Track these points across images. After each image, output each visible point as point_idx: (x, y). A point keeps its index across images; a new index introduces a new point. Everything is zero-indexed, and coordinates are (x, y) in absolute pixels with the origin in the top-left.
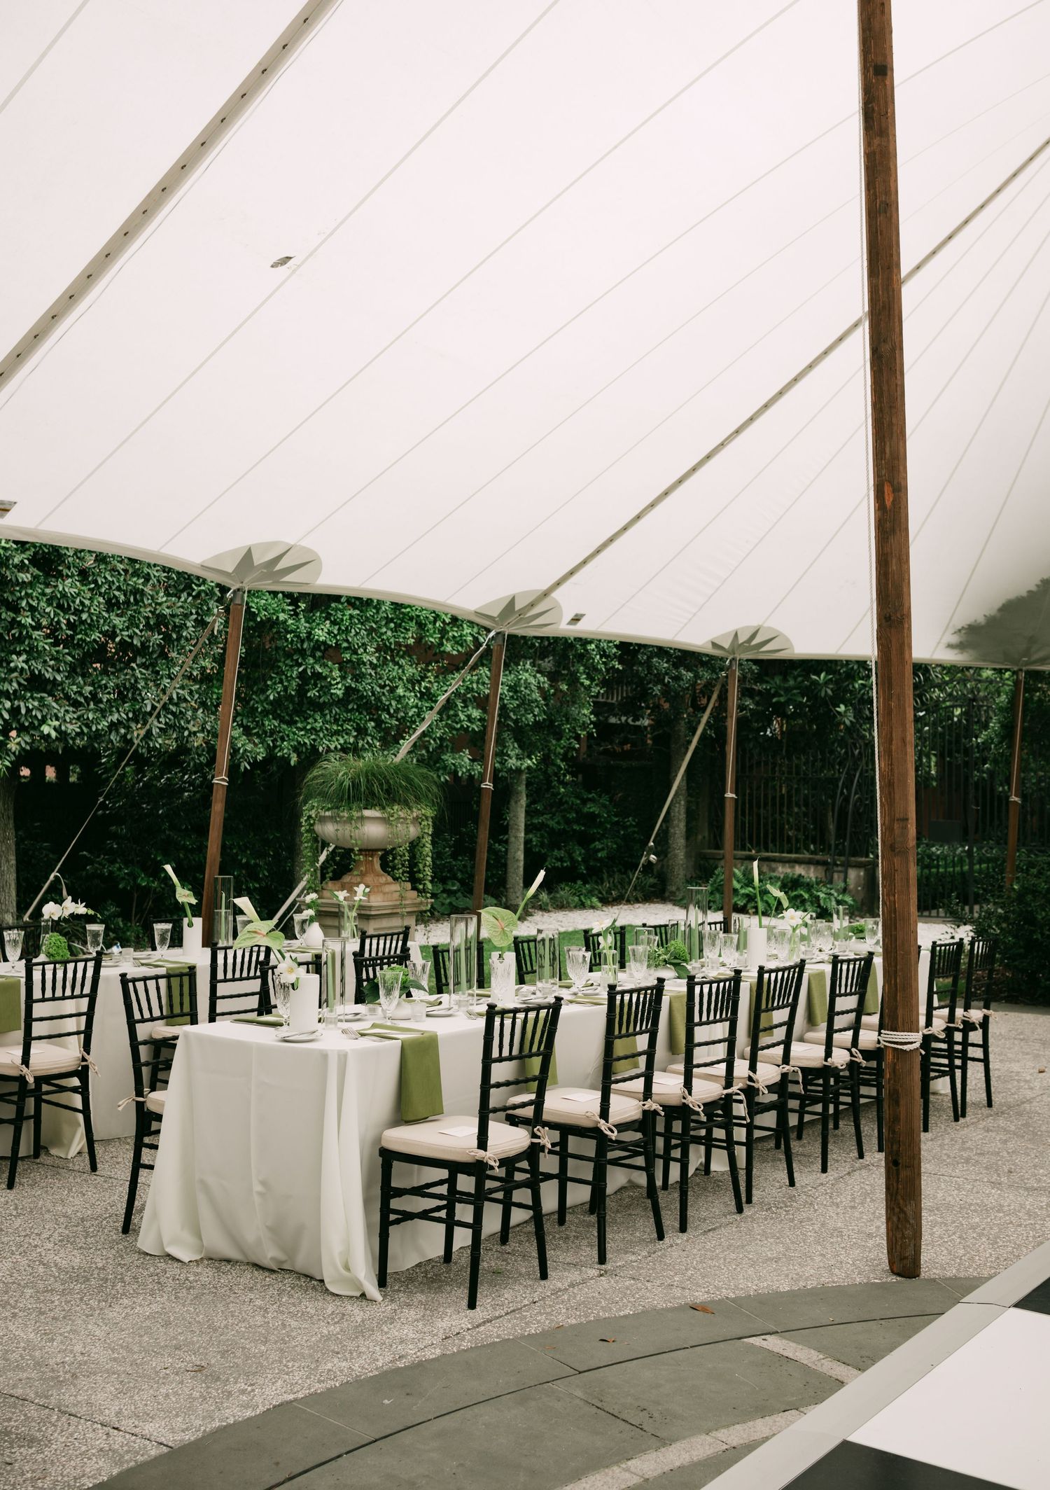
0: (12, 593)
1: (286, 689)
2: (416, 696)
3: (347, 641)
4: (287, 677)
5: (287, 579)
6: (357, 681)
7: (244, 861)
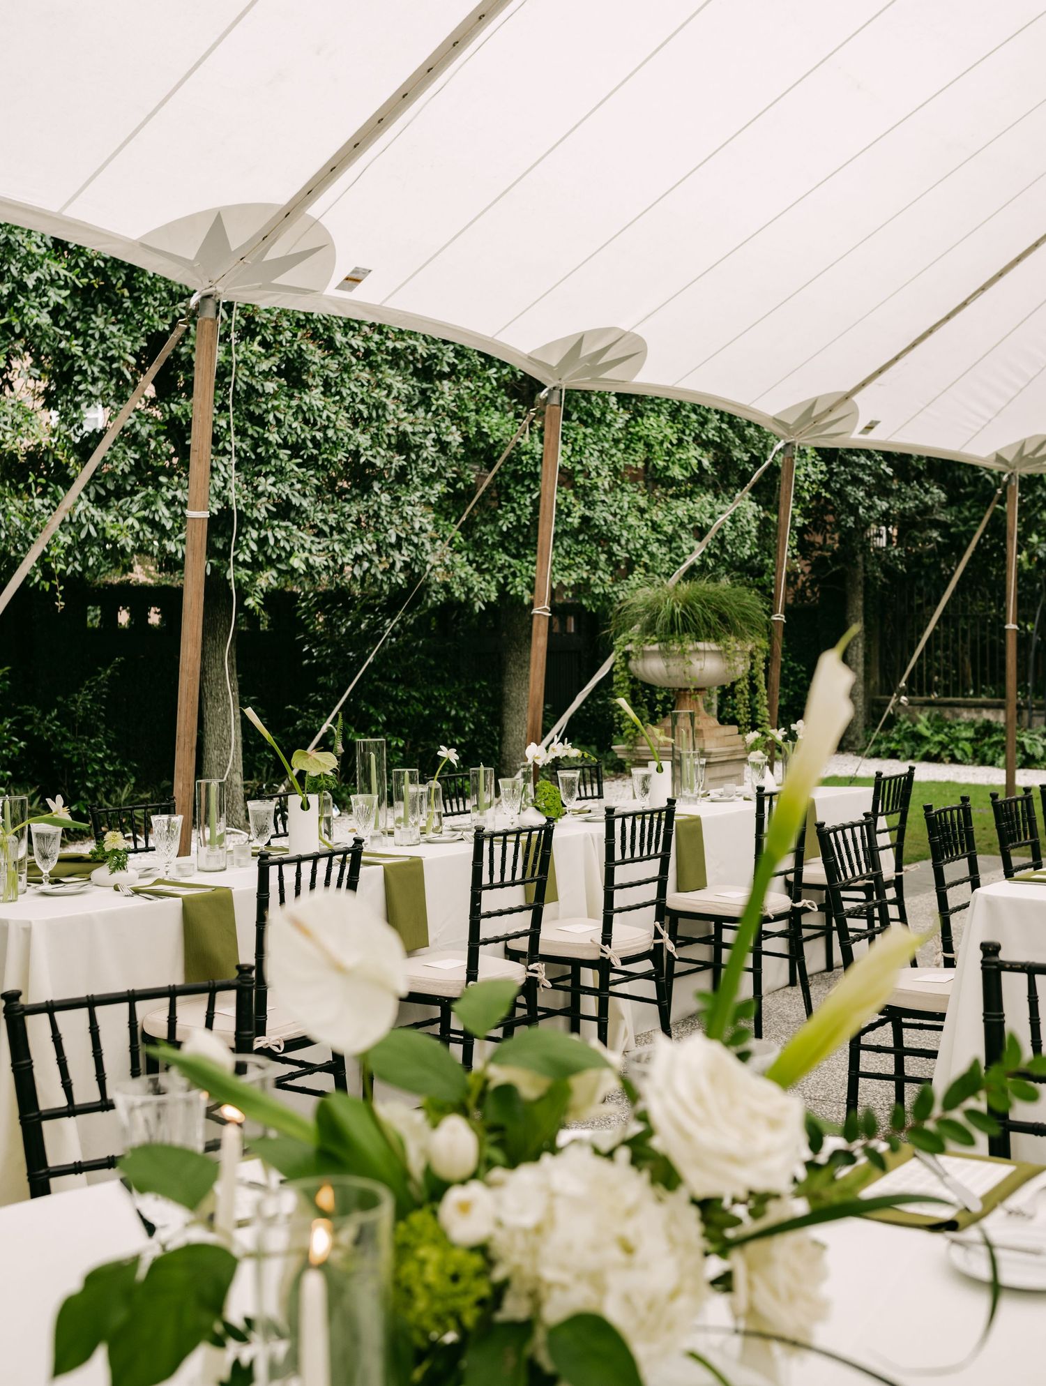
0: (258, 406)
1: (519, 518)
2: (646, 525)
3: (580, 462)
4: (519, 504)
5: (606, 375)
6: (589, 508)
7: (453, 712)
